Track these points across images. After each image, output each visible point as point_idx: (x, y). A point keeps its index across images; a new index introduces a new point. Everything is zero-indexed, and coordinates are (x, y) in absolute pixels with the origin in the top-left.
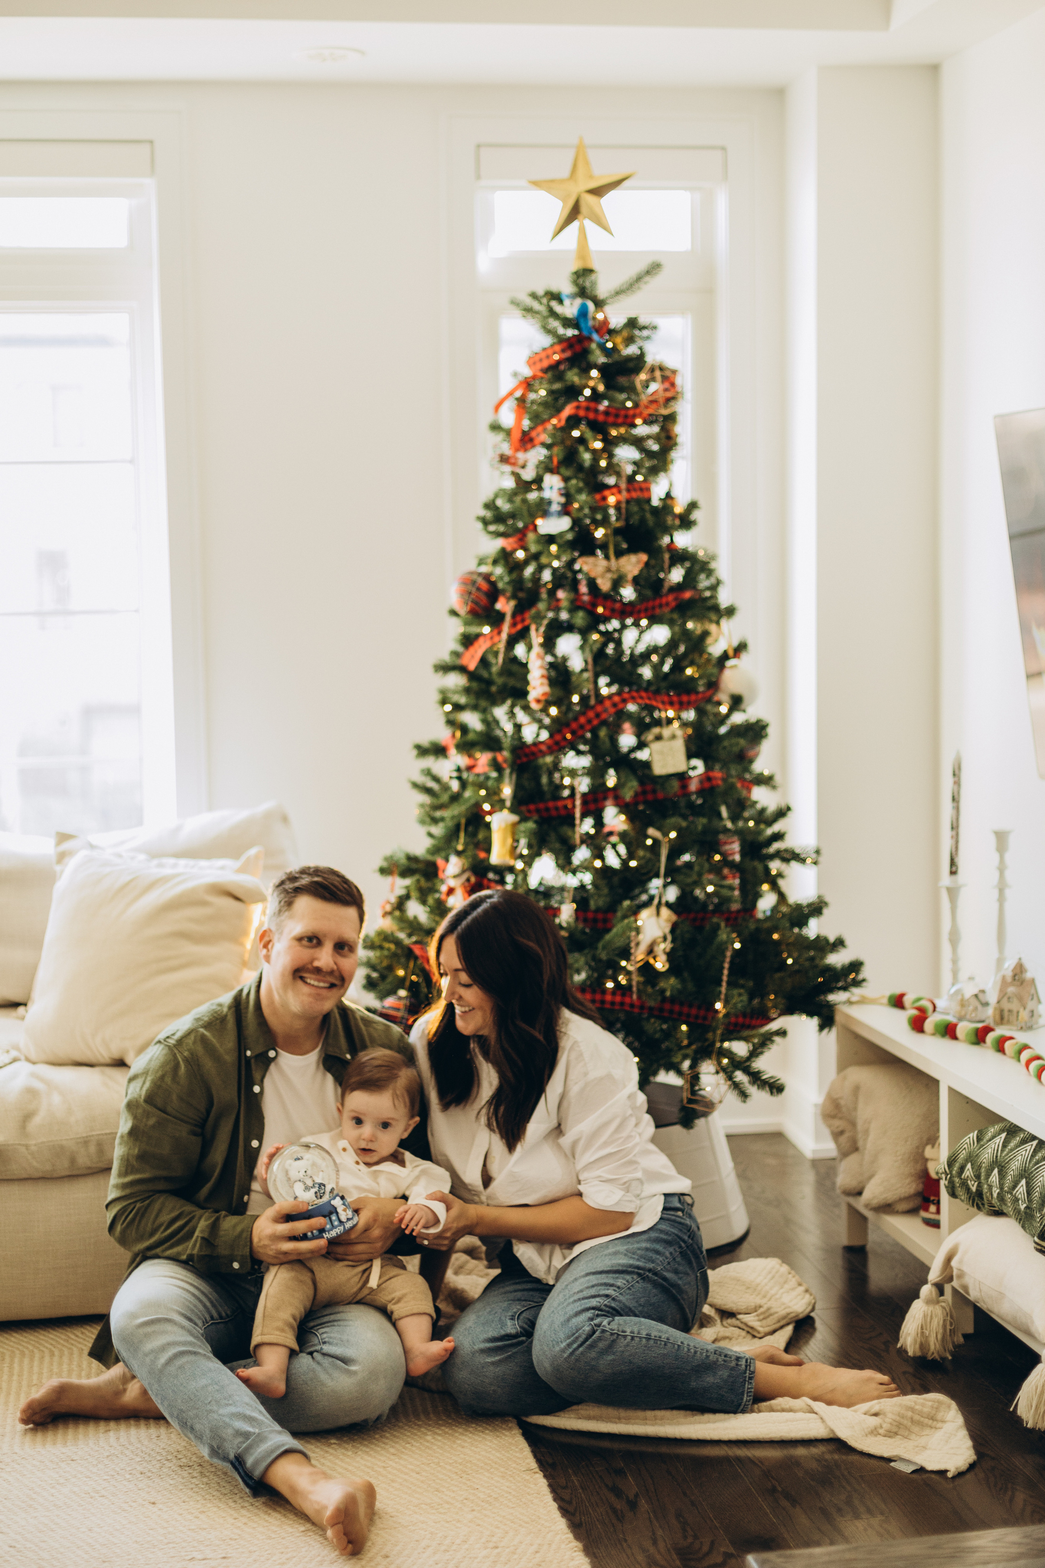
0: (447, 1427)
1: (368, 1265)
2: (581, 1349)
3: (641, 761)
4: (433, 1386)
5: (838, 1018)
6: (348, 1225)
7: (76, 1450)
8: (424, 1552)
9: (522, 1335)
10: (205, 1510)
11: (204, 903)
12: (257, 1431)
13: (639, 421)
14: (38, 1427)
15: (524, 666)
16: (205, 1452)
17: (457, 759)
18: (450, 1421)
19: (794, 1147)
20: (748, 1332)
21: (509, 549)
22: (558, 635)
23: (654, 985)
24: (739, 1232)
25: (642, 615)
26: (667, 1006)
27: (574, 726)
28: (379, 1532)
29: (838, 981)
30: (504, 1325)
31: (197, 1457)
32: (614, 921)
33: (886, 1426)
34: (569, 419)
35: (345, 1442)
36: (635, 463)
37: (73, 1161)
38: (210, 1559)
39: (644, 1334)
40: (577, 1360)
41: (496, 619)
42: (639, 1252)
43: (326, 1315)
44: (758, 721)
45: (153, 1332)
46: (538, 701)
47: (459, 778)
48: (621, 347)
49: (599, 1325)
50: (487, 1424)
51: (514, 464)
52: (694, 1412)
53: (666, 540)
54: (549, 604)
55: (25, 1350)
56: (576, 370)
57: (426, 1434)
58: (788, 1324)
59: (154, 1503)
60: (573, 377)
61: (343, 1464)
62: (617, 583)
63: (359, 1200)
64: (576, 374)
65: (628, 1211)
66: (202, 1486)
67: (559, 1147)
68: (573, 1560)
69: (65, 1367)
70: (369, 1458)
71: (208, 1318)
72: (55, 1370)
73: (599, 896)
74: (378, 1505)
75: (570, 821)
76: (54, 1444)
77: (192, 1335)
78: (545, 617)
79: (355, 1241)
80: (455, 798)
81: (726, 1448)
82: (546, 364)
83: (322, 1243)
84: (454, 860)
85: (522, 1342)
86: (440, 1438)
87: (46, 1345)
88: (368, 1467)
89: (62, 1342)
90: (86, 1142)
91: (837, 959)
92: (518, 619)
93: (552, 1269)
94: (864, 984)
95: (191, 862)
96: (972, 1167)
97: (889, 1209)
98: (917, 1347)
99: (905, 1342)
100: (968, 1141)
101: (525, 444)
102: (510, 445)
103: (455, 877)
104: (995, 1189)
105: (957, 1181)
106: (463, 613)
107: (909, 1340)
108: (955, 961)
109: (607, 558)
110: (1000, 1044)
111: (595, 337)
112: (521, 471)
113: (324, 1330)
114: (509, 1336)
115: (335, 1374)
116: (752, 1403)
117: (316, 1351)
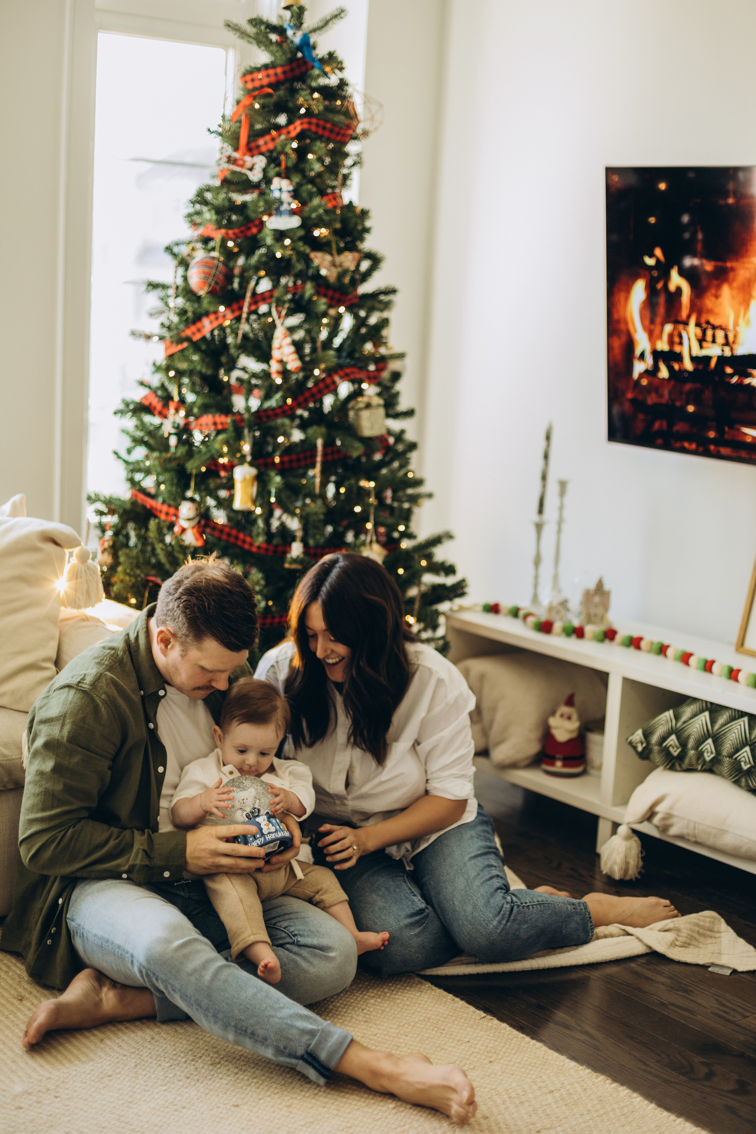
2: (510, 925)
5: (450, 623)
9: (426, 908)
27: (307, 395)
33: (682, 939)
49: (512, 902)
51: (242, 166)
62: (341, 276)
67: (417, 755)
73: (321, 535)
78: (285, 302)
84: (185, 505)
85: (428, 914)
96: (678, 738)
97: (514, 766)
98: (622, 872)
99: (612, 869)
100: (664, 718)
101: (252, 150)
102: (236, 149)
103: (189, 520)
104: (709, 754)
105: (656, 748)
106: (202, 293)
107: (616, 868)
108: (536, 577)
109: (331, 254)
110: (635, 643)
111: (316, 64)
112: (249, 173)
113: (285, 924)
114: (421, 911)
115: (316, 962)
116: (592, 936)
117: (288, 943)
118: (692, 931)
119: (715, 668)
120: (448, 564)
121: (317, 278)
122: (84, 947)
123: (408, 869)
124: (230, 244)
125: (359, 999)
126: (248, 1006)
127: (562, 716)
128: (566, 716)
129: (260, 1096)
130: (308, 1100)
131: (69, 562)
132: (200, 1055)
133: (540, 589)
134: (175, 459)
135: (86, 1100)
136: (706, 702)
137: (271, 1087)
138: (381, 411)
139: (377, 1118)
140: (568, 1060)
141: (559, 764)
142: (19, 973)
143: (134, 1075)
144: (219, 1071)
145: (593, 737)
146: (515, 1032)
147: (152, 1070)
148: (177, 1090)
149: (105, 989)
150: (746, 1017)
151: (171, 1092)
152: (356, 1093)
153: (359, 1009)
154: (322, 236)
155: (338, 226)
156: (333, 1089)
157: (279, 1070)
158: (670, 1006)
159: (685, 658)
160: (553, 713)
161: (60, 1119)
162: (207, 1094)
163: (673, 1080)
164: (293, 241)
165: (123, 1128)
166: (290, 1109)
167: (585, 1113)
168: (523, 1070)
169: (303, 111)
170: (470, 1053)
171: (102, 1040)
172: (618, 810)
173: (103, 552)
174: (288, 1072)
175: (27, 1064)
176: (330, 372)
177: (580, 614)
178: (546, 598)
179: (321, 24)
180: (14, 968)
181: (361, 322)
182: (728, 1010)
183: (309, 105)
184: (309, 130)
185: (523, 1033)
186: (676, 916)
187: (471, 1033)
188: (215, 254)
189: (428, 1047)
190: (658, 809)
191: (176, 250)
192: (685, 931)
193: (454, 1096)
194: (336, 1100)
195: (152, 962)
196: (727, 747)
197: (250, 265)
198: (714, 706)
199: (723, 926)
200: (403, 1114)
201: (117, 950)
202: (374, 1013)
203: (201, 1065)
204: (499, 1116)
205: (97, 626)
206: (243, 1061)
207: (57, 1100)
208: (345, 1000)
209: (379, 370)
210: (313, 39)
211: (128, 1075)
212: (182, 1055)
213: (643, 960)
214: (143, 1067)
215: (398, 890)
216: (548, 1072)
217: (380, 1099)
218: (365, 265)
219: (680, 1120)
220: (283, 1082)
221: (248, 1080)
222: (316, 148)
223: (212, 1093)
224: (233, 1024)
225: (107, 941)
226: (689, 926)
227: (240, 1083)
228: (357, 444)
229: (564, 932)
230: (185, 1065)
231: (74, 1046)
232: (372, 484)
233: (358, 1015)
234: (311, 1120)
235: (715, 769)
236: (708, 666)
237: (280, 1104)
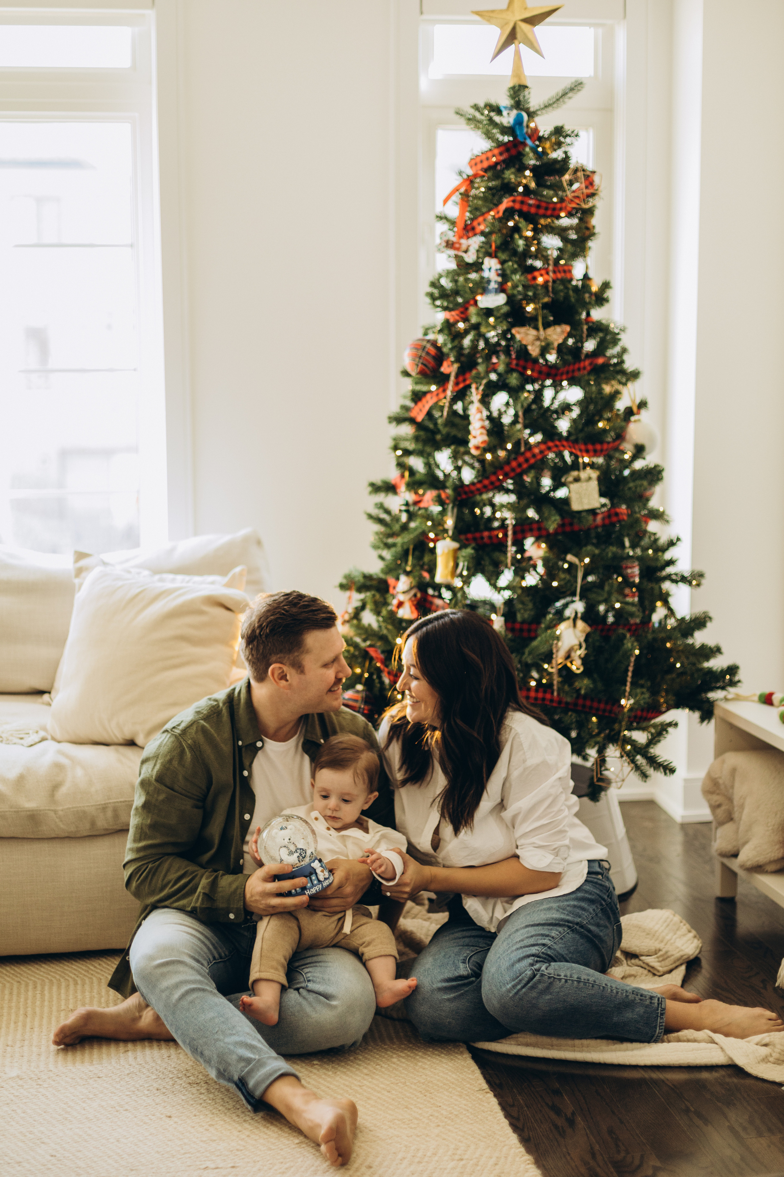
0: (409, 1051)
1: (342, 914)
2: (524, 990)
3: (560, 499)
4: (395, 1015)
5: (717, 712)
6: (326, 884)
7: (101, 1068)
8: (401, 1164)
9: (472, 976)
10: (213, 1123)
11: (201, 613)
12: (257, 1057)
13: (563, 214)
14: (69, 1048)
15: (466, 417)
16: (213, 1074)
17: (406, 495)
18: (411, 1045)
19: (665, 812)
20: (649, 971)
21: (452, 321)
22: (494, 394)
23: (571, 685)
24: (630, 885)
25: (564, 377)
26: (580, 702)
27: (507, 469)
28: (362, 1145)
29: (718, 681)
30: (457, 968)
31: (203, 1076)
32: (539, 631)
33: (775, 1055)
34: (506, 210)
35: (325, 1063)
36: (559, 249)
37: (93, 823)
38: (221, 1168)
39: (575, 977)
40: (521, 999)
41: (442, 380)
42: (568, 908)
43: (309, 957)
44: (656, 466)
45: (168, 972)
46: (477, 448)
47: (407, 511)
48: (549, 151)
49: (538, 970)
50: (442, 1048)
51: (458, 249)
52: (615, 1041)
53: (584, 315)
54: (487, 367)
55: (53, 979)
56: (513, 170)
57: (392, 1057)
58: (681, 965)
59: (170, 1117)
60: (510, 175)
61: (325, 1083)
62: (544, 350)
63: (333, 862)
64: (513, 173)
65: (557, 871)
66: (210, 1102)
67: (502, 819)
68: (527, 1171)
69: (87, 994)
70: (347, 1078)
71: (212, 959)
72: (80, 997)
73: (525, 610)
74: (359, 1120)
75: (501, 547)
76: (83, 1062)
77: (200, 974)
78: (483, 378)
79: (331, 896)
80: (405, 528)
81: (643, 1072)
82: (486, 165)
83: (304, 898)
84: (403, 578)
85: (473, 982)
86: (403, 1060)
87: (71, 975)
88: (347, 1086)
89: (83, 972)
90: (104, 808)
91: (716, 664)
92: (461, 379)
93: (494, 919)
94: (739, 684)
95: (187, 578)
97: (761, 869)
101: (468, 232)
102: (454, 234)
103: (406, 592)
106: (415, 373)
109: (537, 329)
111: (528, 142)
112: (464, 255)
113: (308, 970)
114: (462, 979)
117: (302, 987)
124: (459, 325)
138: (595, 486)
155: (546, 300)
164: (497, 319)
169: (521, 189)
179: (553, 100)
183: (527, 183)
187: (452, 1100)
192: (779, 1046)
226: (783, 1041)
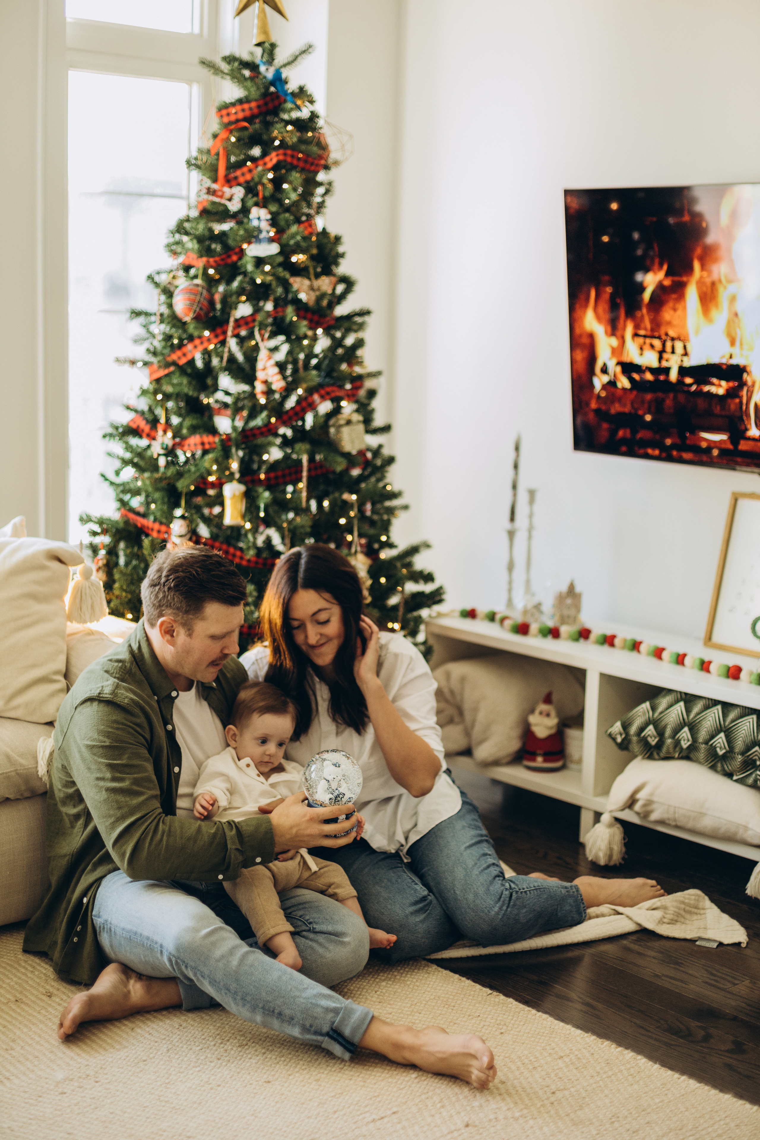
1: (300, 856)
5: (424, 627)
9: (428, 895)
17: (164, 440)
47: (166, 455)
49: (511, 889)
51: (221, 197)
78: (267, 326)
84: (179, 522)
85: (431, 901)
96: (656, 728)
97: (496, 763)
98: (607, 858)
99: (597, 856)
100: (641, 710)
101: (230, 182)
102: (215, 180)
103: (181, 536)
104: (686, 742)
105: (635, 739)
106: (187, 319)
107: (601, 855)
108: (510, 583)
109: (309, 279)
110: (609, 641)
111: (289, 98)
112: (228, 203)
113: (300, 913)
114: (424, 898)
115: (331, 947)
116: (585, 917)
117: (304, 931)
118: (679, 908)
119: (687, 660)
120: (426, 572)
121: (297, 302)
122: (111, 942)
123: (405, 861)
124: (211, 271)
125: (371, 982)
126: (274, 988)
127: (541, 713)
128: (544, 713)
129: (289, 1073)
130: (335, 1074)
131: (73, 579)
132: (227, 1038)
133: (514, 594)
134: (166, 478)
135: (125, 1083)
136: (681, 692)
137: (299, 1063)
138: (361, 427)
139: (402, 1087)
140: (573, 1029)
141: (540, 759)
142: (44, 972)
143: (168, 1059)
144: (247, 1052)
145: (572, 733)
146: (522, 1006)
147: (184, 1054)
148: (211, 1071)
149: (132, 982)
150: (735, 984)
151: (204, 1072)
152: (379, 1065)
153: (372, 991)
154: (300, 261)
155: (315, 251)
156: (357, 1063)
157: (304, 1048)
158: (663, 978)
159: (658, 653)
160: (532, 711)
161: (103, 1101)
162: (238, 1073)
163: (673, 1043)
164: (273, 267)
165: (164, 1106)
166: (319, 1083)
167: (595, 1074)
168: (533, 1039)
169: (277, 143)
170: (481, 1026)
171: (133, 1029)
172: (600, 800)
173: (98, 570)
174: (313, 1050)
175: (64, 1053)
176: (310, 391)
177: (553, 616)
178: (520, 602)
179: (290, 59)
180: (38, 968)
181: (337, 343)
182: (719, 979)
183: (283, 137)
184: (285, 161)
185: (529, 1006)
186: (663, 895)
187: (480, 1008)
188: (198, 281)
189: (442, 1022)
190: (639, 796)
191: (157, 279)
192: (672, 909)
193: (474, 1063)
194: (361, 1073)
195: (181, 951)
196: (703, 735)
197: (231, 291)
198: (688, 697)
199: (707, 902)
200: (426, 1082)
201: (146, 942)
202: (387, 994)
203: (230, 1047)
204: (515, 1081)
205: (103, 639)
206: (269, 1042)
207: (97, 1084)
208: (358, 984)
209: (356, 388)
210: (285, 73)
211: (162, 1060)
212: (211, 1039)
213: (634, 937)
214: (175, 1052)
215: (399, 880)
216: (556, 1040)
217: (402, 1070)
218: (340, 288)
219: (684, 1078)
220: (309, 1059)
221: (276, 1058)
222: (291, 178)
223: (243, 1072)
224: (261, 1005)
225: (136, 933)
226: (675, 904)
227: (268, 1061)
228: (340, 459)
229: (559, 914)
230: (215, 1048)
231: (107, 1035)
232: (354, 497)
233: (372, 997)
234: (340, 1091)
235: (692, 756)
236: (680, 659)
237: (309, 1078)
